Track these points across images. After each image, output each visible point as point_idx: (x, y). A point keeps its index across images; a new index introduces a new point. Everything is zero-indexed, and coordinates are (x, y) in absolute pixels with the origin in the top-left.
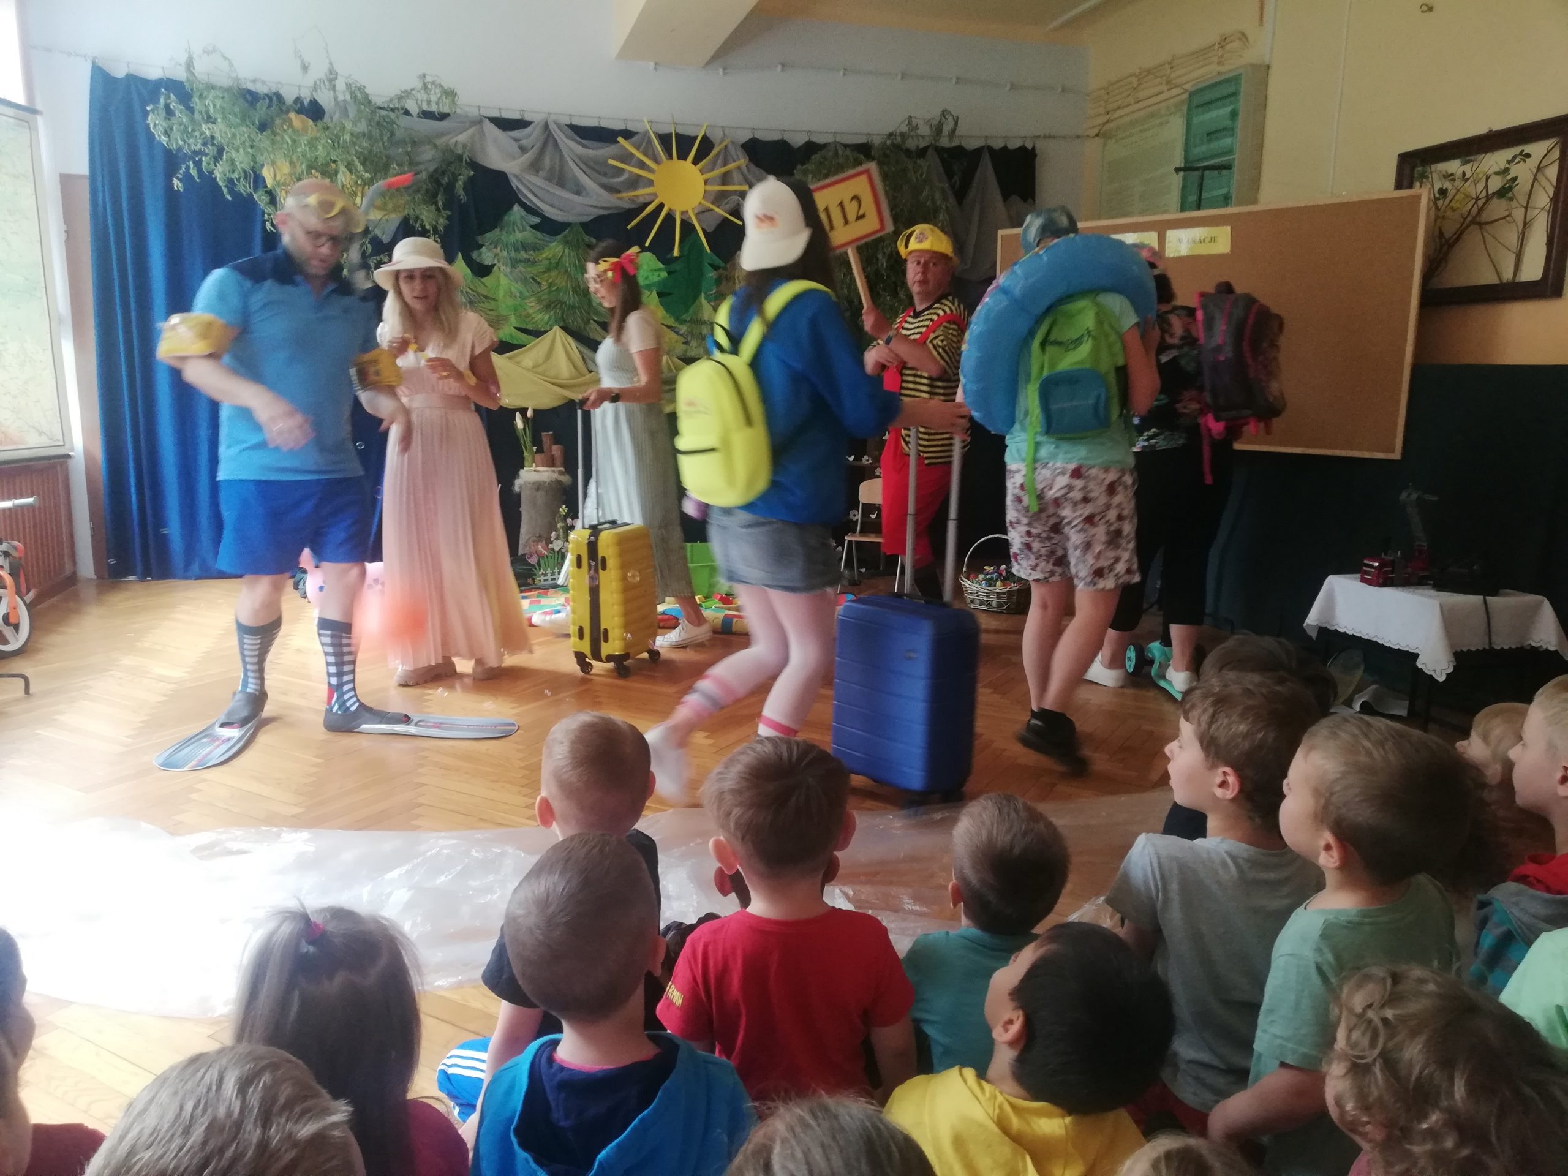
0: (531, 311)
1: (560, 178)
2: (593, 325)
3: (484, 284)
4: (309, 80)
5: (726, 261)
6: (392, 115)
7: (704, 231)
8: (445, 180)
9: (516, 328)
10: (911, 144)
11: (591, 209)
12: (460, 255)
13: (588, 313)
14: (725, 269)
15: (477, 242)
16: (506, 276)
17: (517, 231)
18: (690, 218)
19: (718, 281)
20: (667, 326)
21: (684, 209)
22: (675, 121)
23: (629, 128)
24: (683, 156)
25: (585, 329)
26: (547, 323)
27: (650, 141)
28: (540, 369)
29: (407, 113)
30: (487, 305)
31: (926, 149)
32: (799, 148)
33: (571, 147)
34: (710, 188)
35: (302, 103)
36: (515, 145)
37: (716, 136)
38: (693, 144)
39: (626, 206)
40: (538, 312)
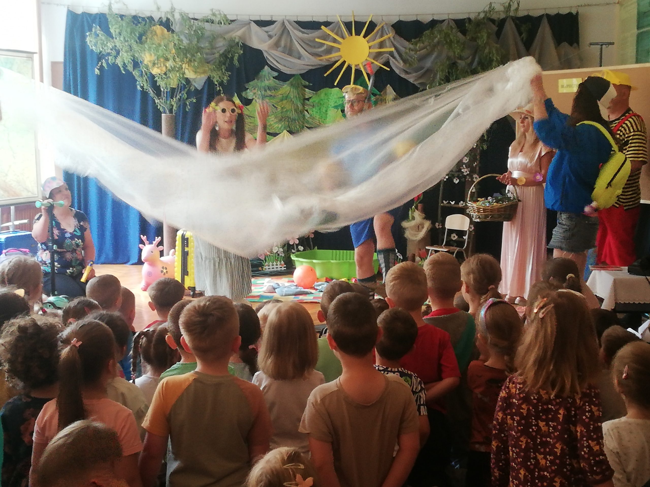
0: (272, 123)
1: (290, 51)
3: (248, 108)
5: (380, 92)
7: (368, 75)
8: (230, 56)
10: (495, 17)
11: (306, 66)
12: (236, 94)
13: (303, 122)
14: (380, 95)
15: (245, 87)
17: (266, 80)
18: (360, 68)
19: (376, 102)
21: (357, 64)
22: (355, 15)
23: (328, 20)
24: (358, 33)
26: (281, 128)
27: (340, 27)
29: (212, 22)
30: (249, 120)
31: (506, 18)
32: (427, 24)
33: (296, 34)
34: (372, 50)
35: (162, 20)
36: (266, 34)
37: (377, 21)
38: (364, 27)
39: (325, 63)
40: (276, 123)
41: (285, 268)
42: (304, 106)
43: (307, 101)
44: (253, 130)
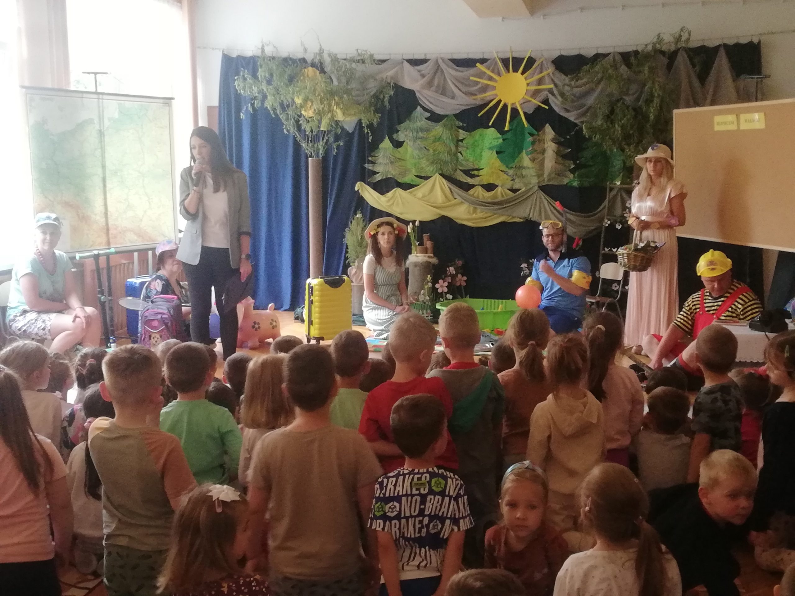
0: (424, 166)
1: (443, 91)
2: (459, 172)
3: (399, 152)
5: (539, 131)
7: (525, 113)
8: (380, 97)
9: (415, 176)
11: (459, 106)
12: (387, 137)
13: (456, 165)
14: (538, 135)
15: (396, 129)
16: (411, 147)
17: (418, 122)
18: (517, 107)
19: (533, 143)
20: (502, 171)
21: (513, 102)
22: (512, 50)
23: (484, 57)
24: (515, 70)
25: (453, 174)
26: (433, 171)
27: (496, 63)
28: (426, 198)
29: (363, 62)
30: (400, 163)
31: (677, 50)
32: (589, 58)
33: (451, 72)
35: (315, 62)
36: (419, 74)
37: (536, 56)
38: (523, 62)
39: (481, 103)
40: (428, 166)
41: (432, 318)
42: (457, 149)
43: (460, 143)
44: (404, 173)
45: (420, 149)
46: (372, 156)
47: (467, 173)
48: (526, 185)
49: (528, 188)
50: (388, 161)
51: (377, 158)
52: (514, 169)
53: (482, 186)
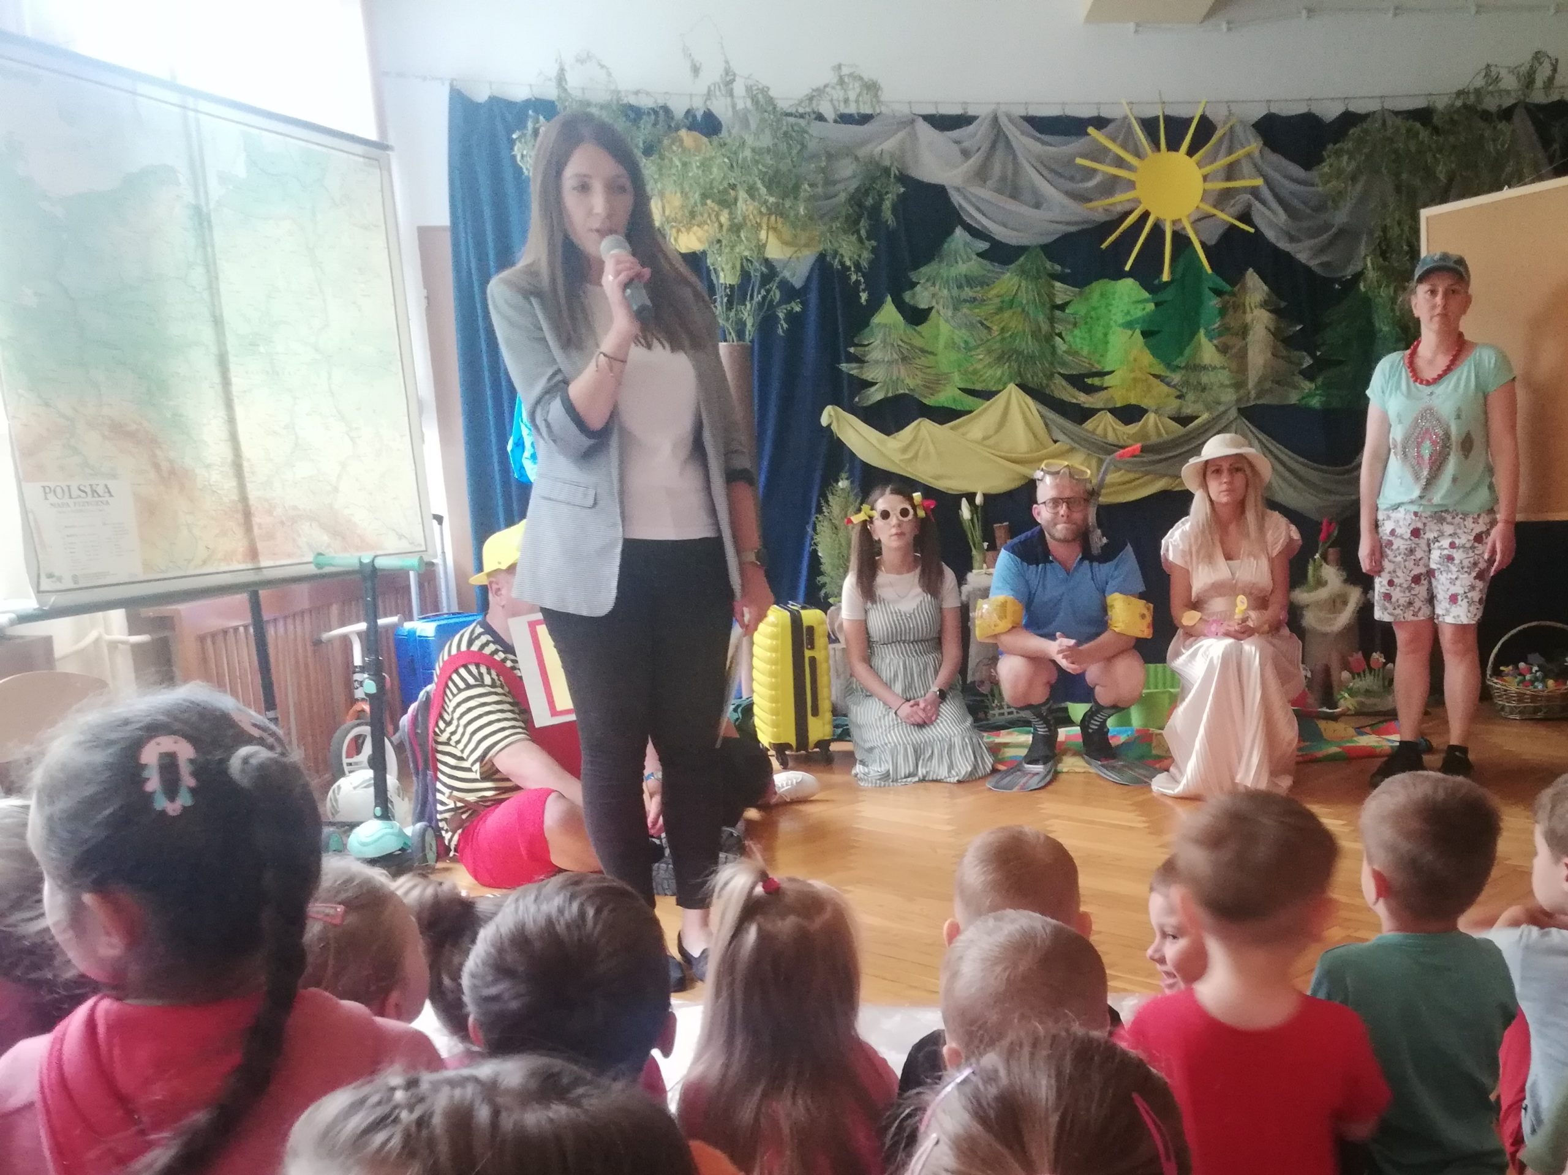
0: (979, 366)
1: (1013, 189)
2: (1059, 380)
3: (919, 333)
4: (701, 87)
5: (1233, 284)
6: (802, 122)
7: (1203, 245)
8: (869, 202)
9: (960, 389)
10: (1491, 104)
11: (1055, 225)
12: (889, 299)
13: (1052, 363)
14: (1233, 294)
15: (910, 280)
16: (947, 321)
17: (960, 262)
18: (1184, 228)
19: (1223, 312)
20: (1155, 376)
21: (1176, 217)
22: (1166, 99)
23: (1102, 115)
24: (1174, 146)
25: (1047, 385)
26: (1000, 379)
27: (1130, 129)
28: (991, 442)
29: (820, 118)
30: (924, 361)
31: (1514, 106)
32: (1331, 122)
33: (1026, 144)
34: (1210, 186)
35: (694, 117)
36: (955, 148)
37: (1217, 115)
38: (1188, 129)
39: (1100, 217)
40: (990, 366)
43: (1058, 313)
44: (935, 383)
45: (971, 327)
46: (856, 345)
47: (1078, 381)
48: (1208, 408)
49: (1216, 414)
50: (895, 356)
51: (867, 349)
52: (1183, 372)
53: (1114, 411)
